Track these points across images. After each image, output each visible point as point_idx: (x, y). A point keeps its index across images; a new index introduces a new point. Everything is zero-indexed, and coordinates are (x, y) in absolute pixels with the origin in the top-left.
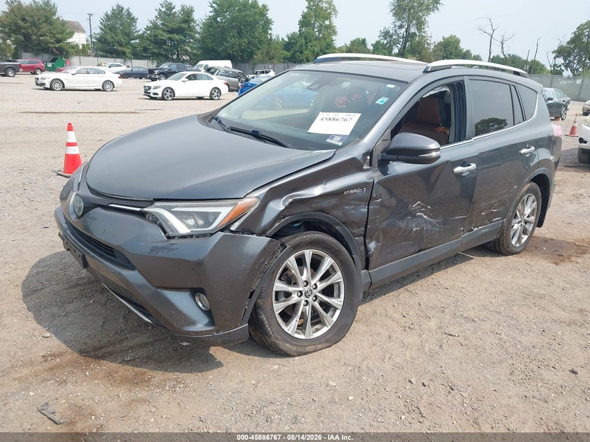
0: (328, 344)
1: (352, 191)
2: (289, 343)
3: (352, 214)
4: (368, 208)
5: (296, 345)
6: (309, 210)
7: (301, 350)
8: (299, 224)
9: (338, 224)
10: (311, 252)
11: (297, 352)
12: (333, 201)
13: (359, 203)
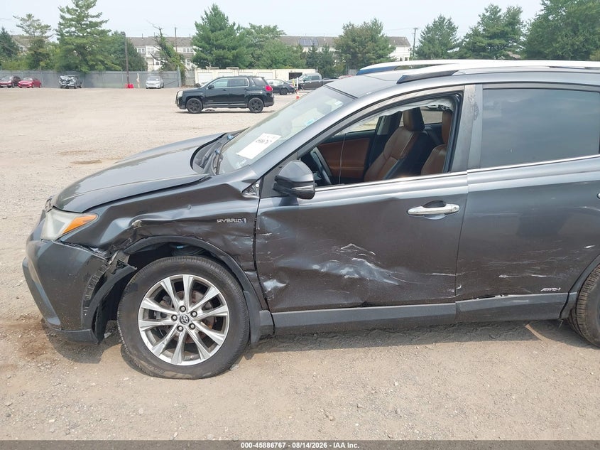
0: (190, 376)
1: (228, 220)
2: (147, 361)
3: (234, 245)
4: (254, 242)
5: (155, 366)
6: (175, 234)
7: (157, 371)
8: (182, 247)
9: (222, 254)
10: (191, 279)
11: (153, 373)
12: (205, 228)
13: (241, 234)
